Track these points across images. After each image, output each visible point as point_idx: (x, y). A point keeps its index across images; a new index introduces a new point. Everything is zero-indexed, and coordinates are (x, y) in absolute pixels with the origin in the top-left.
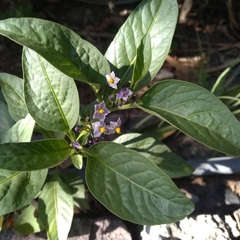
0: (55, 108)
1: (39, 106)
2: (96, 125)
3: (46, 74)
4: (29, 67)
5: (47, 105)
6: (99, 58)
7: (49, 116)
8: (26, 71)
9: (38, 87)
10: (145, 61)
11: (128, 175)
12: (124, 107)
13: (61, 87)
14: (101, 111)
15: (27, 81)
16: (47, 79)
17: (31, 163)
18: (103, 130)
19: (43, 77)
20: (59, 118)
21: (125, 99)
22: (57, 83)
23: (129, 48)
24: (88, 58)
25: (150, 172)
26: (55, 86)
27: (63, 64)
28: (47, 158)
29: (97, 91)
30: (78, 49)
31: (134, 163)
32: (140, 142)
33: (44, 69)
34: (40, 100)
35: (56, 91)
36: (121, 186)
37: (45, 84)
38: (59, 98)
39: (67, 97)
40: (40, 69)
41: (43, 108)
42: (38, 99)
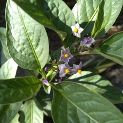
0: (30, 52)
1: (18, 50)
2: (62, 67)
3: (23, 24)
4: (10, 18)
5: (24, 49)
6: (66, 12)
7: (25, 58)
8: (9, 22)
9: (18, 35)
10: (105, 15)
11: (88, 112)
12: (85, 53)
13: (35, 34)
14: (66, 56)
15: (9, 30)
16: (25, 28)
17: (7, 96)
18: (67, 71)
19: (22, 27)
20: (33, 59)
21: (88, 46)
22: (32, 31)
23: (88, 8)
24: (58, 11)
25: (109, 113)
26: (30, 34)
27: (36, 14)
28: (21, 91)
29: (63, 39)
30: (49, 4)
31: (94, 102)
32: (91, 78)
33: (22, 20)
34: (19, 45)
35: (31, 38)
36: (81, 119)
37: (22, 32)
38: (34, 43)
39: (40, 43)
40: (19, 20)
41: (21, 51)
42: (17, 44)
